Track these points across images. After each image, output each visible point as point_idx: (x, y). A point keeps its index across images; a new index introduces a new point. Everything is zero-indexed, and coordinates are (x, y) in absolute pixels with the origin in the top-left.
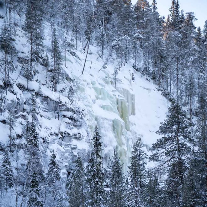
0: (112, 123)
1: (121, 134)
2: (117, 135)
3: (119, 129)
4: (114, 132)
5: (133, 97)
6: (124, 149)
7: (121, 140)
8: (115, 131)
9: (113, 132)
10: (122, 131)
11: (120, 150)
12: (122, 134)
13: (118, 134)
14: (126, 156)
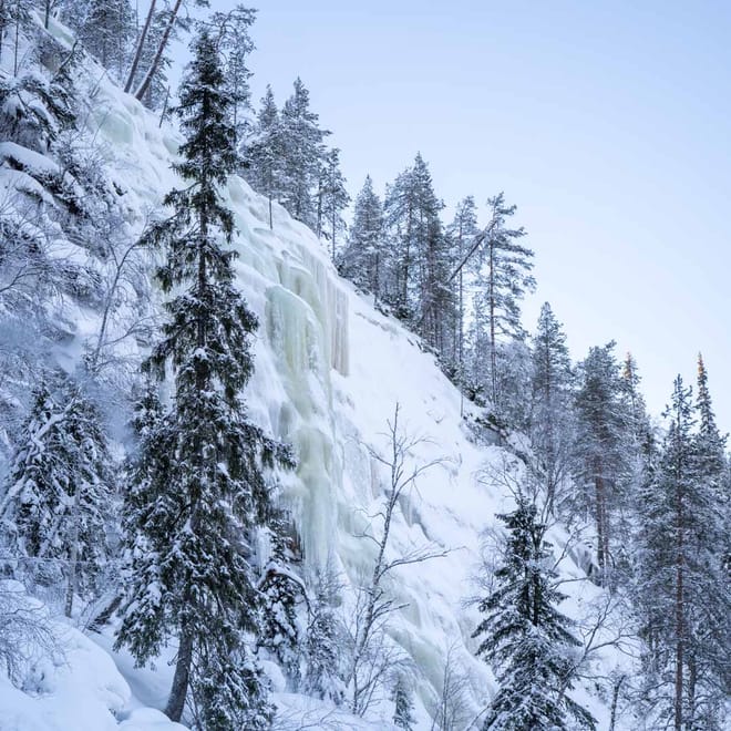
0: (265, 300)
1: (306, 363)
2: (284, 361)
3: (298, 337)
4: (273, 347)
5: (341, 299)
6: (321, 434)
7: (307, 389)
8: (279, 343)
9: (268, 341)
10: (309, 352)
11: (299, 432)
12: (311, 366)
13: (289, 358)
14: (331, 464)
